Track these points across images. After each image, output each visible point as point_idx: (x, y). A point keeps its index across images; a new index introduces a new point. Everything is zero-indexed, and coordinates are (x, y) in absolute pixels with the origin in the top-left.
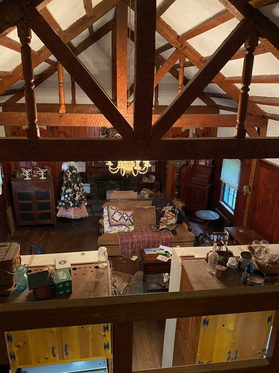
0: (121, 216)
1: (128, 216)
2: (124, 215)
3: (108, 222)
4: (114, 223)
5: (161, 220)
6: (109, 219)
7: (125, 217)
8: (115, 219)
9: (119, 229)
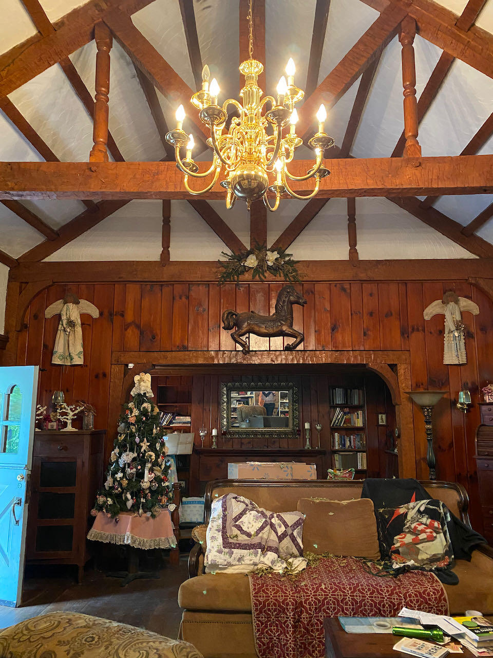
0: (264, 520)
1: (286, 525)
2: (273, 520)
3: (220, 533)
4: (240, 538)
5: (396, 546)
6: (224, 527)
7: (277, 527)
8: (245, 528)
9: (256, 560)
